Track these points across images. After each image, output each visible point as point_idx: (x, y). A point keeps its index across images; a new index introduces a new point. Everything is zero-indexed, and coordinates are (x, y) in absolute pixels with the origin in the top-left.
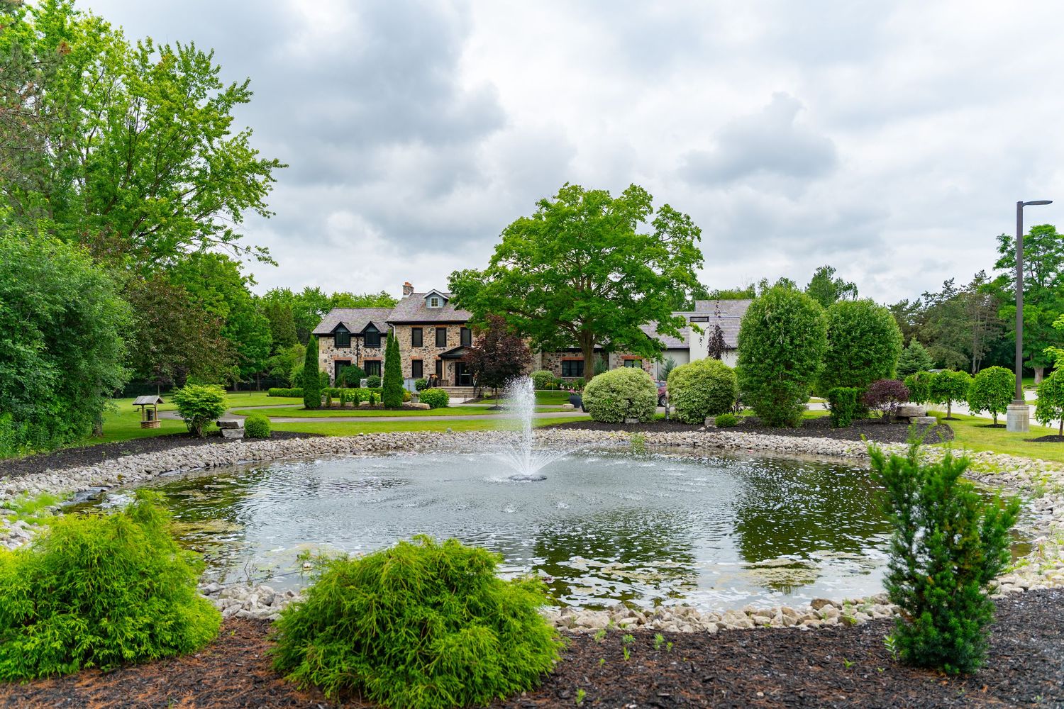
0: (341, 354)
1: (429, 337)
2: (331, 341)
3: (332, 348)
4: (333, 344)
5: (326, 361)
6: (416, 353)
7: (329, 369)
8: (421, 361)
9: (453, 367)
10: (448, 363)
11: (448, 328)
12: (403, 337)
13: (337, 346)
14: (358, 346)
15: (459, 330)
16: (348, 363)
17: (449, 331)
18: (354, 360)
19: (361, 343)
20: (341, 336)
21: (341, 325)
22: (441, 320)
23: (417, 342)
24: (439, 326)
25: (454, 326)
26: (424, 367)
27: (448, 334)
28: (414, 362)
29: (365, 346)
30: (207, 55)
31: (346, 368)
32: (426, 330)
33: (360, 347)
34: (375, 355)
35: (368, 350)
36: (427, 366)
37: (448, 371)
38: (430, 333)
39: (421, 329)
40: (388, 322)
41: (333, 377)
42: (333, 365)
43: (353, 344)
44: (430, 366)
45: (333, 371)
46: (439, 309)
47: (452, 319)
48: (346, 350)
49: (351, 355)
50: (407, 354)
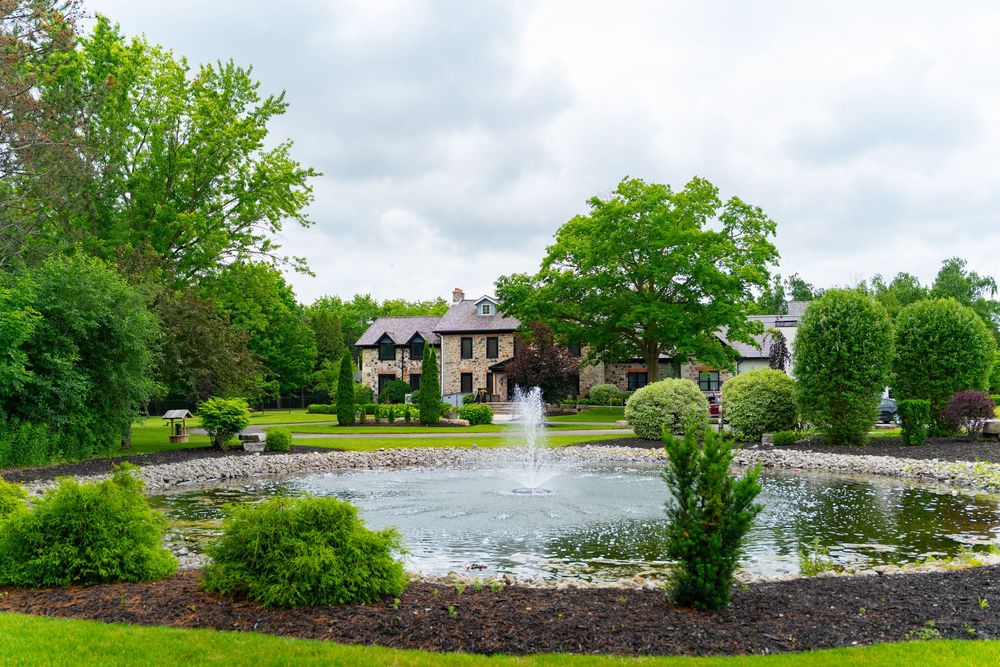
0: (385, 367)
1: (479, 347)
2: (375, 353)
3: (375, 361)
4: (377, 356)
5: (369, 375)
6: (466, 366)
7: (372, 384)
8: (470, 375)
9: (505, 381)
10: (499, 377)
11: (500, 337)
12: (451, 349)
13: (381, 359)
14: (403, 358)
15: (512, 340)
16: (392, 377)
17: (501, 341)
18: (399, 374)
19: (407, 354)
20: (386, 348)
21: (385, 336)
22: (493, 328)
23: (466, 353)
24: (491, 336)
25: (506, 336)
26: (474, 380)
27: (500, 344)
28: (463, 375)
29: (411, 358)
30: (245, 71)
31: (390, 383)
32: (476, 340)
33: (406, 359)
35: (414, 362)
36: (477, 379)
37: (499, 385)
38: (480, 343)
39: (471, 339)
40: (435, 332)
41: (376, 392)
42: (377, 379)
43: (399, 356)
44: (481, 380)
45: (377, 386)
46: (491, 317)
47: (504, 328)
48: (391, 362)
49: (395, 368)
50: (455, 366)
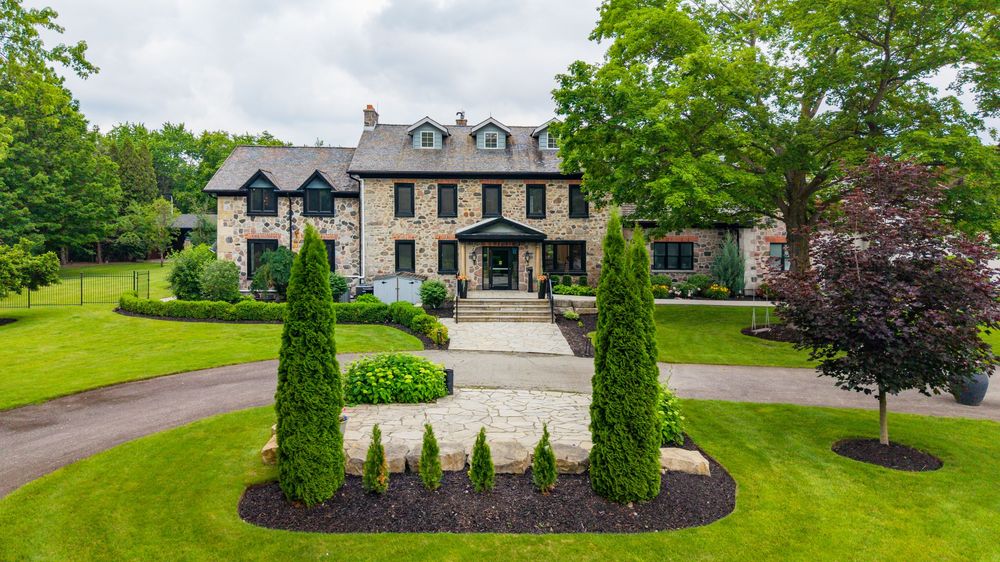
0: (259, 227)
1: (426, 199)
2: (241, 204)
3: (241, 216)
4: (245, 209)
5: (230, 240)
6: (403, 229)
7: (236, 256)
8: (411, 243)
9: (480, 255)
10: (471, 249)
11: (460, 184)
12: (378, 199)
13: (251, 214)
14: (291, 213)
15: (479, 189)
16: (273, 244)
17: (462, 190)
18: (284, 239)
19: (298, 207)
20: (260, 196)
21: (260, 176)
22: (449, 170)
23: (404, 208)
24: (445, 182)
25: (470, 183)
26: (417, 253)
27: (460, 195)
28: (399, 243)
29: (305, 214)
31: (268, 253)
32: (421, 187)
33: (296, 216)
34: (324, 231)
35: (311, 221)
36: (422, 250)
37: (470, 263)
38: (427, 192)
39: (411, 186)
40: (351, 174)
41: (244, 269)
42: (244, 247)
43: (283, 207)
44: (428, 251)
45: (245, 258)
46: (437, 152)
47: (467, 169)
48: (270, 220)
49: (278, 230)
50: (385, 230)
